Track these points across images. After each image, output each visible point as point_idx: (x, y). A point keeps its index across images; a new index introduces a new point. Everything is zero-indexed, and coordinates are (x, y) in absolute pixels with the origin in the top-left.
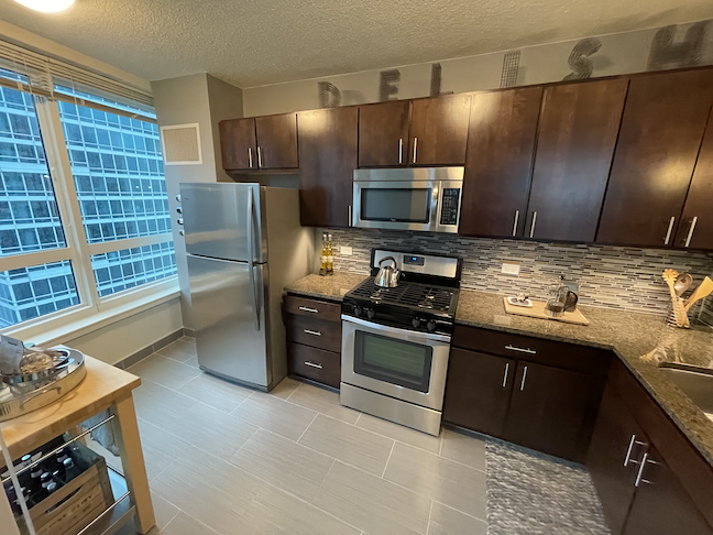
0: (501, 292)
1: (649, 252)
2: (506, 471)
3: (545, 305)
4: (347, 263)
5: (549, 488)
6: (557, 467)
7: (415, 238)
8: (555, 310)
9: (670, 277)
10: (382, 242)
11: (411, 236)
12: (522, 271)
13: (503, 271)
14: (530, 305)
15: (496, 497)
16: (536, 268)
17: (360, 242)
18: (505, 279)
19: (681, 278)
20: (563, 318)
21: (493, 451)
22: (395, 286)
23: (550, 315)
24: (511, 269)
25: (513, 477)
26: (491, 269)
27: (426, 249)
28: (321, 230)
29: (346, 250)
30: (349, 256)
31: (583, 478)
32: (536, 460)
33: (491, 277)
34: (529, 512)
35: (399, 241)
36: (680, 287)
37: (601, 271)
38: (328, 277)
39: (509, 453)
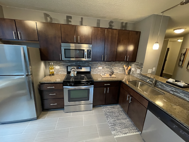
0: (99, 73)
1: (121, 62)
2: (107, 111)
3: (109, 74)
4: (58, 71)
5: (114, 110)
6: (114, 106)
7: (78, 62)
8: (111, 75)
9: (125, 66)
10: (69, 64)
11: (77, 62)
12: (103, 68)
13: (99, 69)
14: (106, 75)
15: (107, 117)
16: (105, 67)
17: (62, 64)
18: (99, 70)
19: (126, 67)
20: (112, 77)
21: (104, 108)
22: (76, 75)
23: (110, 76)
24: (100, 68)
25: (108, 111)
26: (96, 68)
27: (81, 65)
28: (47, 62)
29: (57, 67)
30: (58, 69)
31: (118, 106)
32: (111, 106)
33: (97, 70)
34: (113, 117)
35: (74, 63)
36: (126, 68)
37: (115, 66)
38: (53, 76)
39: (106, 107)
